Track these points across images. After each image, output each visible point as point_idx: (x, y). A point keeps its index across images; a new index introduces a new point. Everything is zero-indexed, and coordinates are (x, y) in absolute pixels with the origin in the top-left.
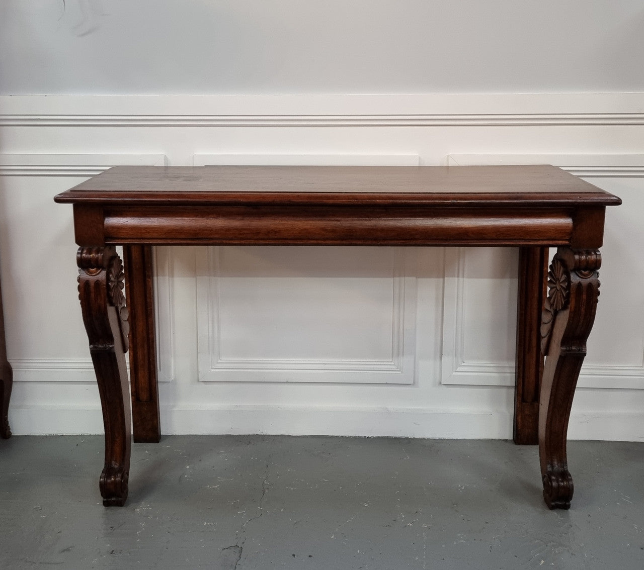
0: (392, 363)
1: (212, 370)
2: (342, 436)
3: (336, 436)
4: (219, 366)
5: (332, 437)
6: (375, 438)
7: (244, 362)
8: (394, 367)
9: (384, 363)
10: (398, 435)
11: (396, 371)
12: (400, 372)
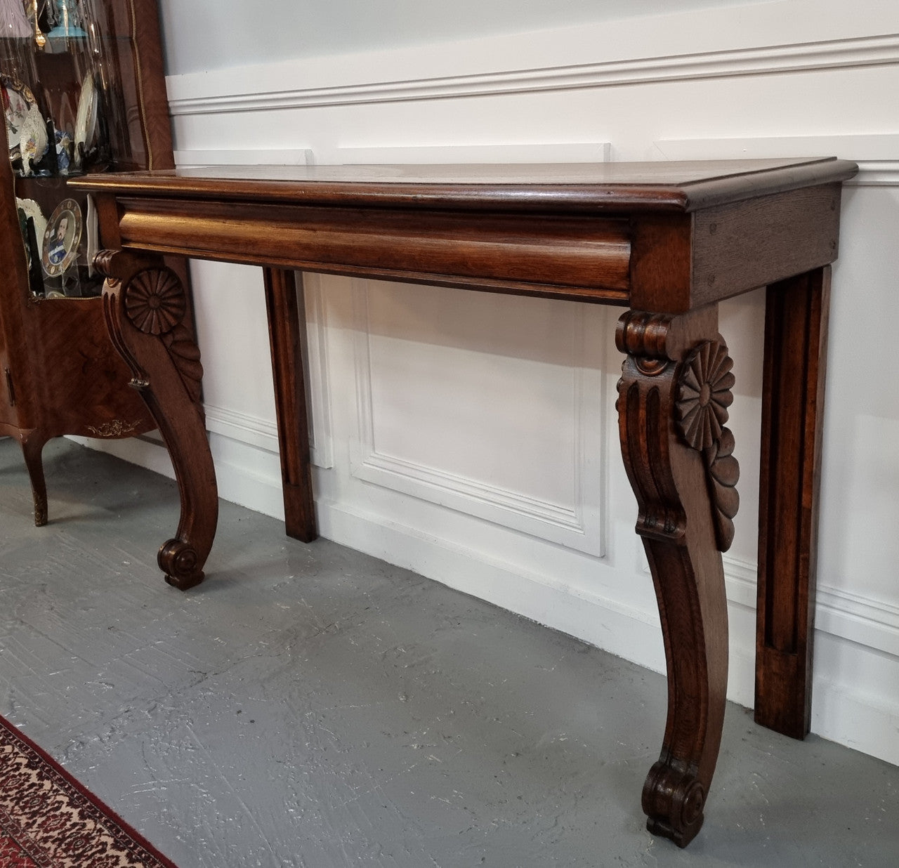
0: (573, 514)
1: (365, 465)
2: (507, 610)
3: (500, 608)
4: (372, 461)
5: (495, 607)
6: (548, 629)
7: (397, 462)
8: (573, 521)
9: (563, 511)
10: (580, 636)
11: (576, 528)
12: (582, 532)
